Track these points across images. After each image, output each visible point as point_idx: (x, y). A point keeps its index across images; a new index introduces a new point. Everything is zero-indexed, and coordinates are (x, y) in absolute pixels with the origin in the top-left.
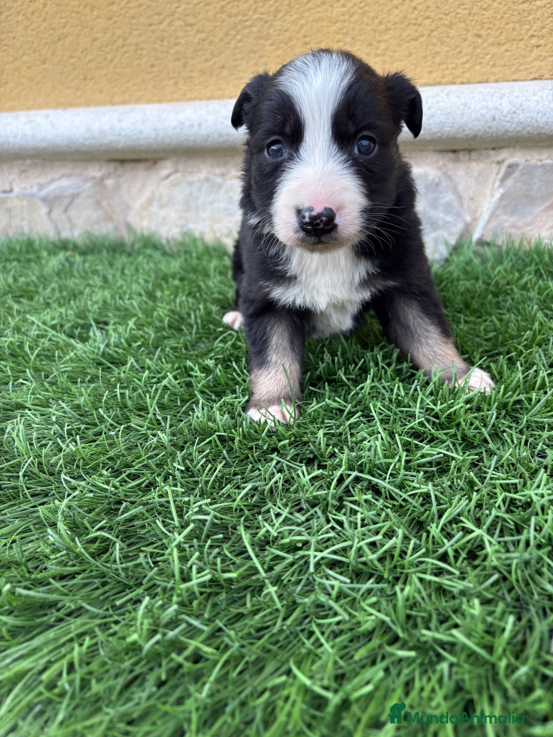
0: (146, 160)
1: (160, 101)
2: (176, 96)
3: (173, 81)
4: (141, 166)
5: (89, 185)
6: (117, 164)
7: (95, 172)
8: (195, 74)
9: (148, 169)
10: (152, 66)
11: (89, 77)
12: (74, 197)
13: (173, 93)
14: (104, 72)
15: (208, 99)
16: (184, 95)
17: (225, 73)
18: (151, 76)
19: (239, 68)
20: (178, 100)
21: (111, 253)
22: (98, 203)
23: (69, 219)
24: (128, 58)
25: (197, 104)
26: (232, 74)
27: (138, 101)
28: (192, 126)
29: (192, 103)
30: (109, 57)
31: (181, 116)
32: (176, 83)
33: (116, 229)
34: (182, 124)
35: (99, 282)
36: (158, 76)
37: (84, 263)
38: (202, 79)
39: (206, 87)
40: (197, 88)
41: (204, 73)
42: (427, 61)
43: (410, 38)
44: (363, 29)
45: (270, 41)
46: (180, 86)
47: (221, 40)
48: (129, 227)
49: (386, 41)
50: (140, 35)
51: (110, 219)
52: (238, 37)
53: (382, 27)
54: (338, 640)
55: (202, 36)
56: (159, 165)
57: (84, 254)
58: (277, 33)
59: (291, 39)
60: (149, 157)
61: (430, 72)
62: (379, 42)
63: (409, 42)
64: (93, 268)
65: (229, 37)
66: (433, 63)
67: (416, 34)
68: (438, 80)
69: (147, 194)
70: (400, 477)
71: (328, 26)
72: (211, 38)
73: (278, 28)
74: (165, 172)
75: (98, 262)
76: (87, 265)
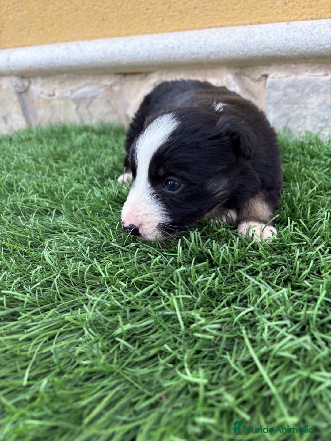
0: (140, 73)
1: (152, 33)
2: (162, 29)
3: (161, 19)
4: (137, 77)
5: (103, 90)
6: (121, 76)
7: (107, 81)
8: (176, 14)
9: (142, 79)
10: (147, 9)
11: (105, 18)
12: (93, 98)
13: (161, 27)
14: (115, 15)
15: (184, 30)
16: (168, 28)
17: (197, 11)
18: (146, 16)
19: (206, 8)
20: (163, 32)
21: (116, 134)
22: (109, 102)
23: (89, 113)
24: (131, 4)
25: (177, 33)
26: (202, 13)
27: (137, 33)
28: (173, 48)
29: (173, 33)
30: (119, 4)
31: (166, 41)
32: (163, 20)
33: (119, 118)
34: (166, 46)
35: (110, 151)
36: (151, 16)
37: (99, 139)
38: (181, 16)
39: (183, 22)
40: (177, 23)
41: (182, 13)
46: (165, 22)
48: (128, 118)
51: (116, 112)
56: (149, 77)
57: (99, 134)
60: (143, 70)
64: (105, 143)
69: (140, 96)
74: (153, 81)
75: (108, 139)
76: (101, 140)
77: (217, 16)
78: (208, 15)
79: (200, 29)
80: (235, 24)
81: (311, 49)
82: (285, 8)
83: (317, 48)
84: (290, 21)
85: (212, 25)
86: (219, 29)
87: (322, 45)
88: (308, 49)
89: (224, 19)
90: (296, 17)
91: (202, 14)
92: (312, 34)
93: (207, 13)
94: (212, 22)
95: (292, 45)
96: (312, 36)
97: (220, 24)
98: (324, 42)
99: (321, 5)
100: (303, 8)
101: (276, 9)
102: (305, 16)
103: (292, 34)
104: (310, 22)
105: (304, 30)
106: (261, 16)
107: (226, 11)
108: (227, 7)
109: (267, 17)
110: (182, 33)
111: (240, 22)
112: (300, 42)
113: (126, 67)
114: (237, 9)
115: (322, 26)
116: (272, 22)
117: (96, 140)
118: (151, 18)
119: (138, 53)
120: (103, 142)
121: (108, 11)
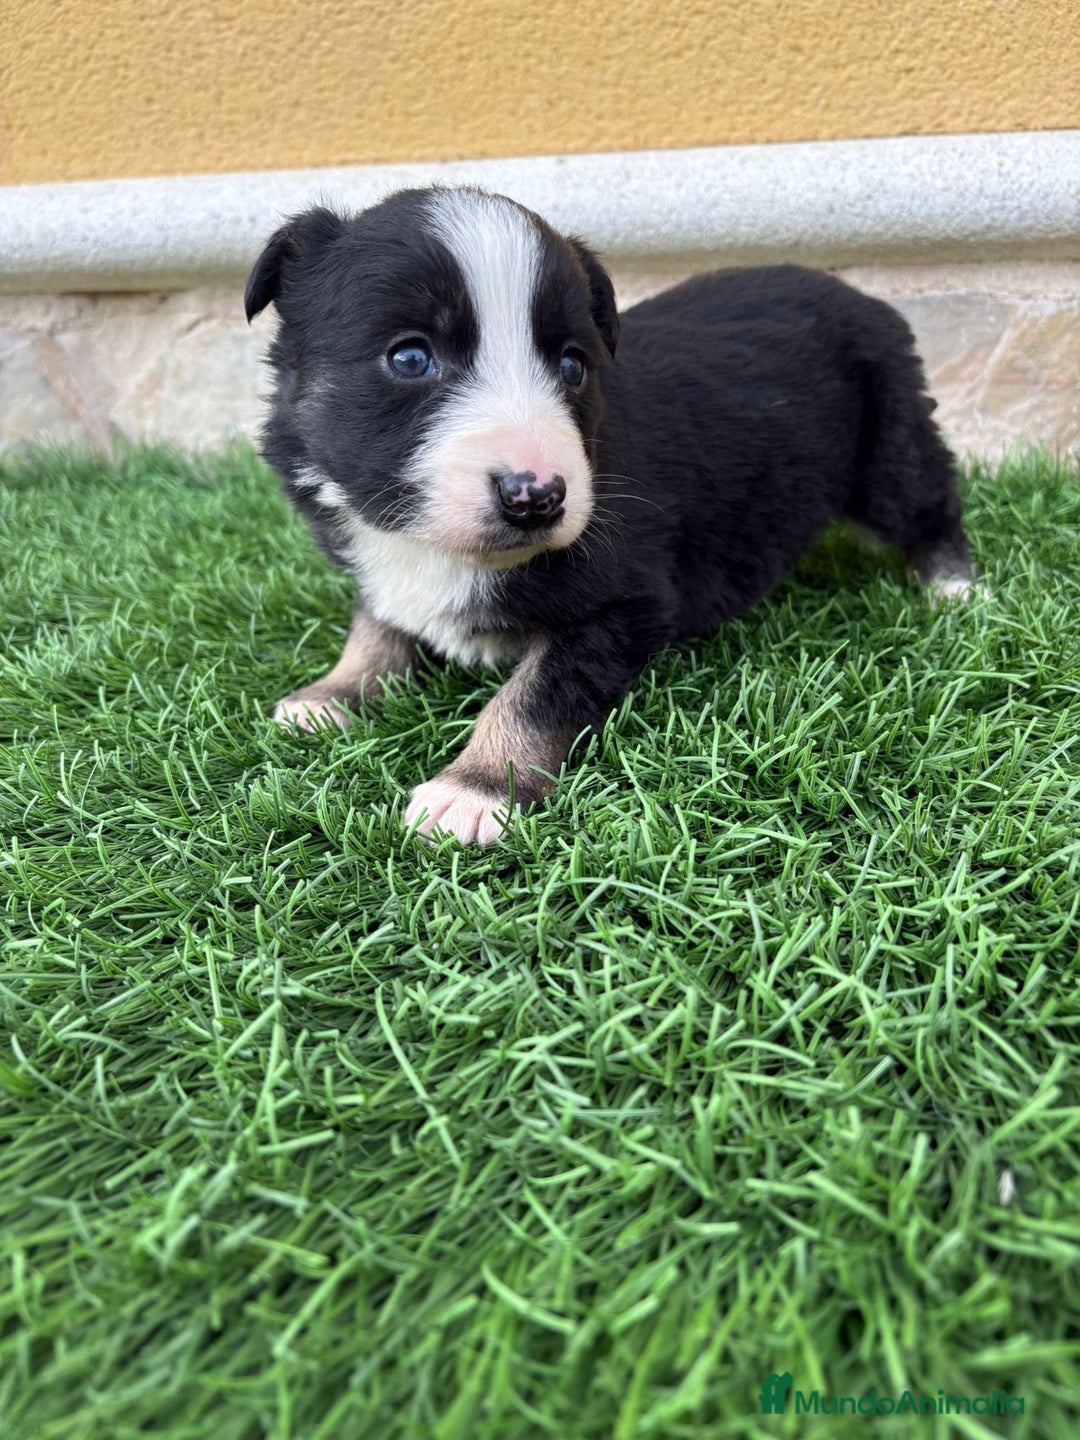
0: (145, 293)
1: (168, 171)
2: (201, 161)
3: (192, 132)
4: (134, 305)
5: (23, 344)
6: (83, 301)
7: (36, 317)
8: (236, 117)
9: (150, 311)
10: (150, 100)
11: (17, 122)
13: (195, 155)
14: (48, 113)
15: (269, 167)
16: (219, 160)
17: (301, 115)
18: (147, 121)
19: (329, 105)
20: (206, 169)
21: (78, 484)
22: (46, 382)
24: (98, 83)
25: (248, 177)
26: (316, 119)
27: (123, 171)
28: (237, 221)
29: (233, 176)
30: (58, 83)
31: (213, 202)
32: (201, 135)
33: (88, 434)
34: (216, 216)
35: (52, 540)
36: (160, 120)
37: (19, 505)
38: (256, 126)
39: (264, 143)
40: (245, 144)
41: (258, 117)
42: (701, 98)
43: (665, 51)
44: (575, 32)
45: (391, 53)
46: (208, 141)
47: (291, 50)
48: (115, 432)
49: (620, 56)
50: (121, 37)
51: (74, 415)
52: (325, 44)
53: (612, 28)
54: (580, 1216)
55: (251, 40)
56: (171, 304)
57: (20, 487)
58: (404, 36)
59: (431, 49)
60: (149, 285)
61: (708, 119)
62: (607, 58)
63: (665, 58)
64: (39, 515)
65: (306, 44)
66: (713, 101)
67: (677, 44)
68: (723, 134)
69: (150, 364)
70: (686, 888)
71: (505, 26)
72: (270, 45)
73: (406, 27)
74: (185, 318)
75: (49, 502)
76: (27, 508)
77: (361, 132)
78: (335, 127)
79: (315, 165)
80: (417, 154)
81: (622, 235)
82: (551, 114)
83: (639, 234)
84: (566, 152)
85: (351, 156)
86: (369, 169)
87: (652, 226)
88: (616, 235)
89: (384, 141)
90: (580, 142)
91: (319, 124)
92: (623, 196)
93: (334, 120)
94: (349, 149)
95: (574, 223)
96: (624, 202)
97: (373, 154)
98: (655, 218)
99: (644, 113)
100: (600, 117)
101: (526, 116)
102: (605, 141)
103: (570, 192)
104: (614, 160)
105: (600, 182)
106: (487, 137)
107: (386, 117)
108: (387, 105)
109: (503, 141)
111: (429, 151)
112: (595, 218)
113: (94, 274)
114: (416, 115)
115: (648, 174)
116: (517, 154)
117: (9, 507)
118: (161, 125)
119: (129, 232)
120: (34, 511)
121: (24, 98)
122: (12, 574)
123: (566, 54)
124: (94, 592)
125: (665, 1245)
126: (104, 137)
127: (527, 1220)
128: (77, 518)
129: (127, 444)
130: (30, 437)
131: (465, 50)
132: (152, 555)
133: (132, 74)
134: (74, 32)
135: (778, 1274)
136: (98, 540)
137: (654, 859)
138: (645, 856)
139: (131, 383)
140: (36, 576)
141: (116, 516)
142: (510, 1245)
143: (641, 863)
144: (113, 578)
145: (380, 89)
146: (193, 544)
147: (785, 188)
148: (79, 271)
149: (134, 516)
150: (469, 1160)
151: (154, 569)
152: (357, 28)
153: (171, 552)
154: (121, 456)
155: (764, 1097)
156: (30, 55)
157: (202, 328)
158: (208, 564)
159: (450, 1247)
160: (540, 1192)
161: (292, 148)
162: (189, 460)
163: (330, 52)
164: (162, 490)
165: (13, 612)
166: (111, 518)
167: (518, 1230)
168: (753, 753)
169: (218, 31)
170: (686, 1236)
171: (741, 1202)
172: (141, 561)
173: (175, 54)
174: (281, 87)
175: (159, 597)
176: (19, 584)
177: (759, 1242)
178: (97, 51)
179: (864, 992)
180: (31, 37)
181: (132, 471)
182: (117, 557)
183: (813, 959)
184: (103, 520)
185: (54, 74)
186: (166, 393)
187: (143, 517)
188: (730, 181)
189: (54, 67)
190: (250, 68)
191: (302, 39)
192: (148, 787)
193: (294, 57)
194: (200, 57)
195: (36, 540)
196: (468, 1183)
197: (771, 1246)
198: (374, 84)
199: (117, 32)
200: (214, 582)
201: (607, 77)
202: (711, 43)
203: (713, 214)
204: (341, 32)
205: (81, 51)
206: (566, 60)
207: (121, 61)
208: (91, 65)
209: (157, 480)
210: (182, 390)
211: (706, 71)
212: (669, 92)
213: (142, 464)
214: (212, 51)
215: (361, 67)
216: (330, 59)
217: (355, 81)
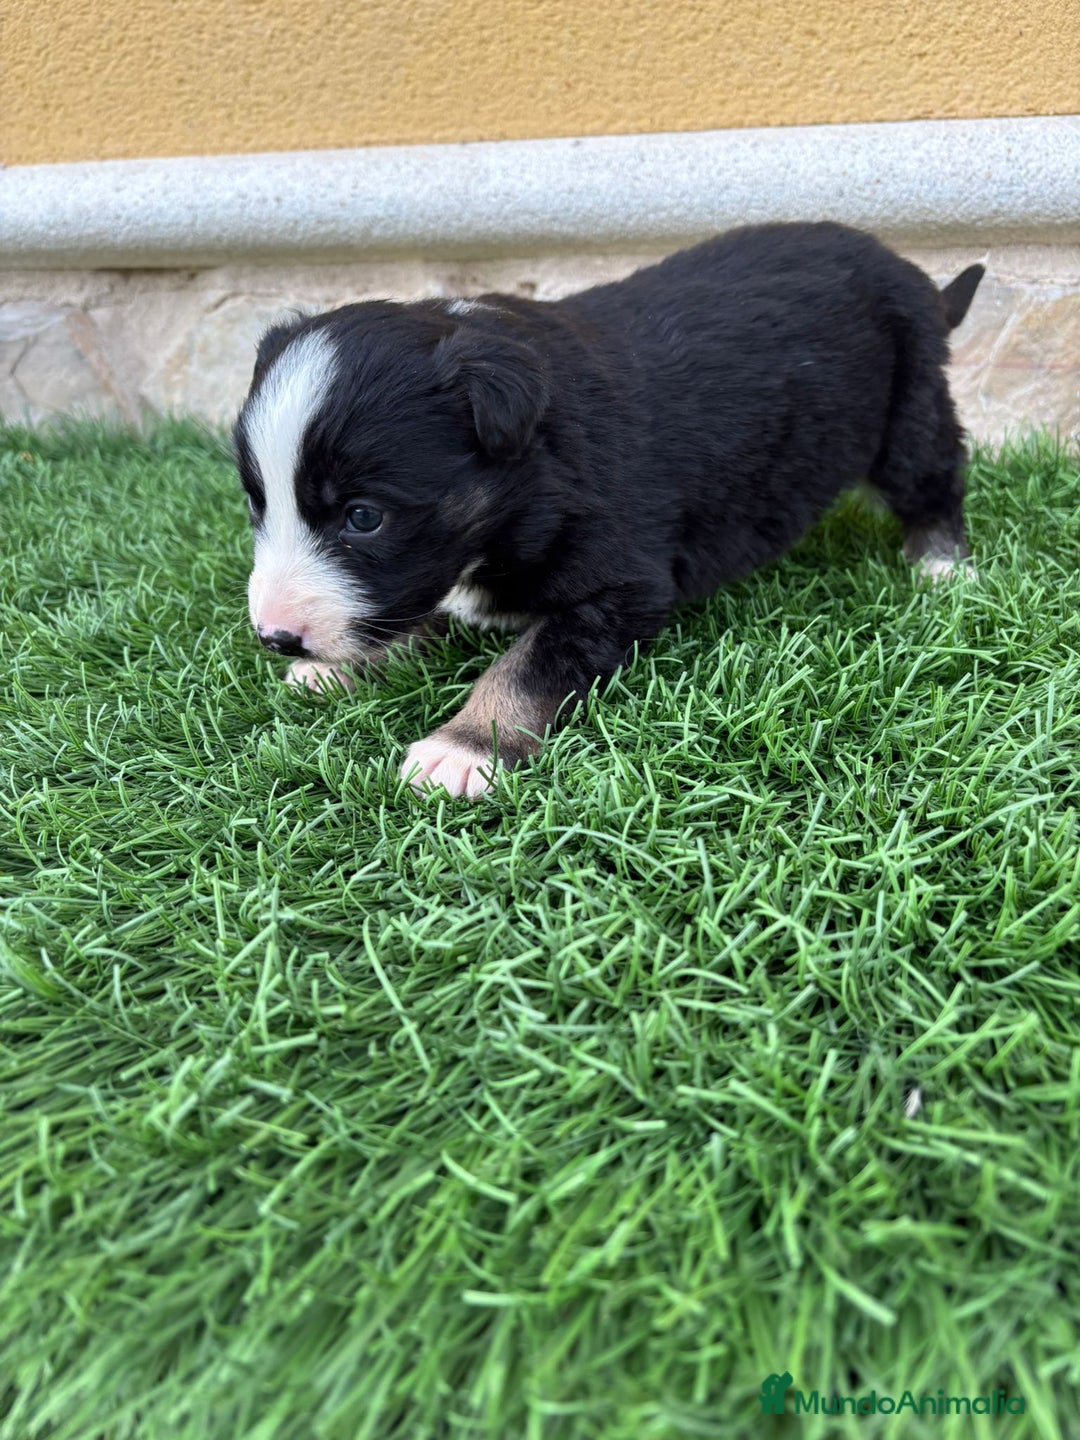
0: (175, 270)
1: (198, 151)
2: (230, 141)
3: (223, 112)
4: (165, 282)
5: (60, 318)
6: (116, 277)
7: (71, 293)
8: (264, 98)
9: (180, 288)
10: (181, 81)
11: (53, 102)
12: (29, 344)
13: (225, 135)
15: (295, 148)
16: (247, 140)
17: (326, 96)
18: (178, 101)
19: (353, 87)
20: (234, 149)
21: (109, 456)
22: (80, 356)
23: (21, 389)
24: (132, 63)
25: (272, 157)
26: (341, 100)
27: (154, 151)
28: (264, 201)
30: (93, 63)
31: (241, 182)
32: (230, 116)
33: (119, 407)
34: (244, 196)
35: (84, 509)
36: (191, 101)
37: (53, 475)
38: (282, 107)
39: (290, 124)
40: (272, 125)
41: (285, 98)
42: (716, 81)
43: (682, 34)
44: (594, 15)
45: (414, 36)
46: (237, 122)
47: (318, 32)
48: (145, 405)
49: (637, 40)
50: (154, 19)
51: (106, 388)
52: (351, 26)
53: (630, 12)
54: (534, 1114)
55: (279, 22)
56: (200, 281)
57: (55, 458)
58: (427, 19)
59: (453, 32)
60: (179, 263)
61: (723, 103)
62: (624, 41)
63: (681, 42)
64: (72, 484)
65: (332, 26)
66: (727, 84)
67: (694, 27)
68: (737, 117)
69: (178, 340)
70: (649, 838)
71: (525, 9)
72: (298, 27)
73: (429, 9)
74: (213, 296)
75: (82, 472)
76: (60, 478)
77: (383, 113)
78: (360, 108)
79: (340, 146)
80: (437, 136)
81: (636, 217)
82: (569, 97)
83: (651, 216)
84: (583, 134)
85: (374, 137)
86: (392, 150)
87: (664, 209)
88: (629, 217)
89: (406, 122)
90: (597, 124)
91: (344, 105)
92: (636, 178)
93: (358, 101)
94: (373, 130)
95: (589, 205)
96: (637, 184)
97: (396, 136)
98: (668, 201)
99: (660, 95)
100: (616, 100)
101: (544, 98)
102: (621, 123)
103: (585, 175)
104: (632, 141)
105: (615, 164)
106: (507, 119)
107: (407, 99)
108: (410, 87)
109: (521, 123)
110: (285, 157)
111: (450, 132)
112: (608, 200)
113: (125, 252)
114: (438, 96)
115: (662, 157)
116: (536, 136)
117: (44, 476)
118: (192, 106)
119: (160, 210)
120: (67, 481)
121: (60, 79)
122: (46, 541)
123: (586, 37)
124: (123, 559)
125: (606, 1140)
126: (137, 117)
127: (486, 1118)
128: (108, 489)
129: (157, 418)
130: (65, 409)
131: (486, 33)
132: (177, 526)
133: (164, 55)
134: (109, 14)
135: (700, 1167)
136: (128, 510)
137: (621, 810)
138: (614, 807)
139: (160, 358)
140: (68, 543)
141: (145, 487)
142: (470, 1137)
143: (610, 814)
144: (140, 546)
145: (403, 71)
146: (216, 515)
147: (795, 172)
148: (112, 249)
149: (161, 486)
150: (438, 1067)
151: (178, 539)
152: (381, 11)
153: (194, 523)
154: (151, 428)
155: (705, 1020)
156: (67, 36)
157: (228, 305)
158: (229, 534)
159: (417, 1138)
160: (497, 1094)
161: (317, 129)
162: (215, 433)
163: (354, 35)
164: (188, 461)
165: (47, 577)
166: (140, 489)
167: (478, 1127)
168: (725, 719)
169: (248, 13)
170: (624, 1134)
171: (674, 1107)
172: (167, 531)
173: (205, 36)
174: (308, 68)
175: (183, 565)
176: (52, 551)
177: (687, 1142)
178: (130, 33)
179: (800, 931)
180: (68, 18)
181: (160, 444)
182: (144, 527)
183: (758, 901)
184: (132, 491)
185: (88, 55)
186: (193, 369)
187: (170, 488)
188: (741, 164)
189: (89, 48)
190: (277, 50)
191: (329, 22)
192: (168, 740)
193: (320, 39)
194: (229, 39)
195: (69, 509)
196: (435, 1085)
197: (698, 1144)
198: (397, 66)
199: (151, 13)
200: (234, 551)
201: (624, 60)
202: (725, 28)
203: (724, 197)
204: (366, 14)
205: (115, 33)
206: (584, 43)
207: (154, 42)
208: (124, 46)
209: (184, 452)
210: (209, 365)
211: (720, 55)
212: (685, 75)
213: (170, 437)
214: (241, 33)
215: (385, 50)
216: (354, 41)
217: (379, 63)
